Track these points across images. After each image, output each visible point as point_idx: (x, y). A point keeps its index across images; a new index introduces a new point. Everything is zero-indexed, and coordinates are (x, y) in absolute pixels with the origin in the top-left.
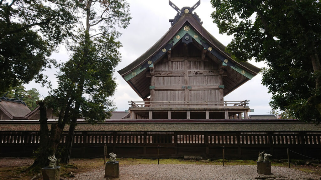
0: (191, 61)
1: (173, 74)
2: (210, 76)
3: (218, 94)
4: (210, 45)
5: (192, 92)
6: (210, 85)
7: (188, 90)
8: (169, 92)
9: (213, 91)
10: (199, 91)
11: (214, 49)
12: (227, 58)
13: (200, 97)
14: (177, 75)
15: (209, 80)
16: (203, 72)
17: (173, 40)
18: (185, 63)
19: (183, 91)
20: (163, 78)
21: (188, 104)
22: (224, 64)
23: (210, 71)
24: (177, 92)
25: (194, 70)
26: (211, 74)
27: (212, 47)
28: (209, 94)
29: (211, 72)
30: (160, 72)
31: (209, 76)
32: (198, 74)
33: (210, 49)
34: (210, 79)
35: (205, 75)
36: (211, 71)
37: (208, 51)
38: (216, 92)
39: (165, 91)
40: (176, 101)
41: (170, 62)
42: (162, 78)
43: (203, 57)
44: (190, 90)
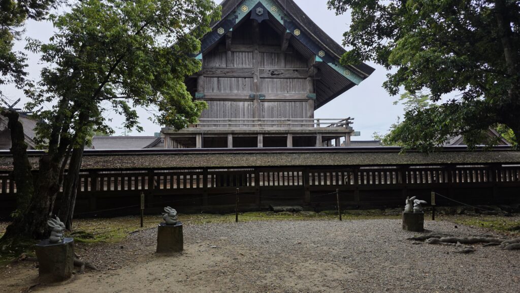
0: (264, 53)
1: (235, 74)
2: (295, 78)
3: (306, 107)
4: (297, 26)
5: (266, 104)
6: (294, 93)
7: (259, 101)
8: (228, 103)
9: (298, 104)
10: (277, 103)
11: (303, 33)
12: (324, 49)
13: (278, 112)
14: (242, 75)
15: (293, 85)
16: (283, 71)
17: (237, 14)
18: (255, 56)
19: (252, 103)
20: (218, 81)
21: (260, 123)
22: (318, 59)
23: (294, 70)
24: (241, 104)
25: (268, 67)
26: (296, 75)
27: (299, 29)
28: (292, 107)
29: (296, 73)
30: (214, 70)
31: (292, 78)
32: (275, 74)
33: (297, 33)
34: (294, 83)
35: (287, 76)
36: (297, 70)
37: (293, 36)
38: (302, 104)
39: (222, 102)
40: (239, 118)
41: (230, 53)
42: (216, 79)
43: (285, 45)
44: (263, 101)
